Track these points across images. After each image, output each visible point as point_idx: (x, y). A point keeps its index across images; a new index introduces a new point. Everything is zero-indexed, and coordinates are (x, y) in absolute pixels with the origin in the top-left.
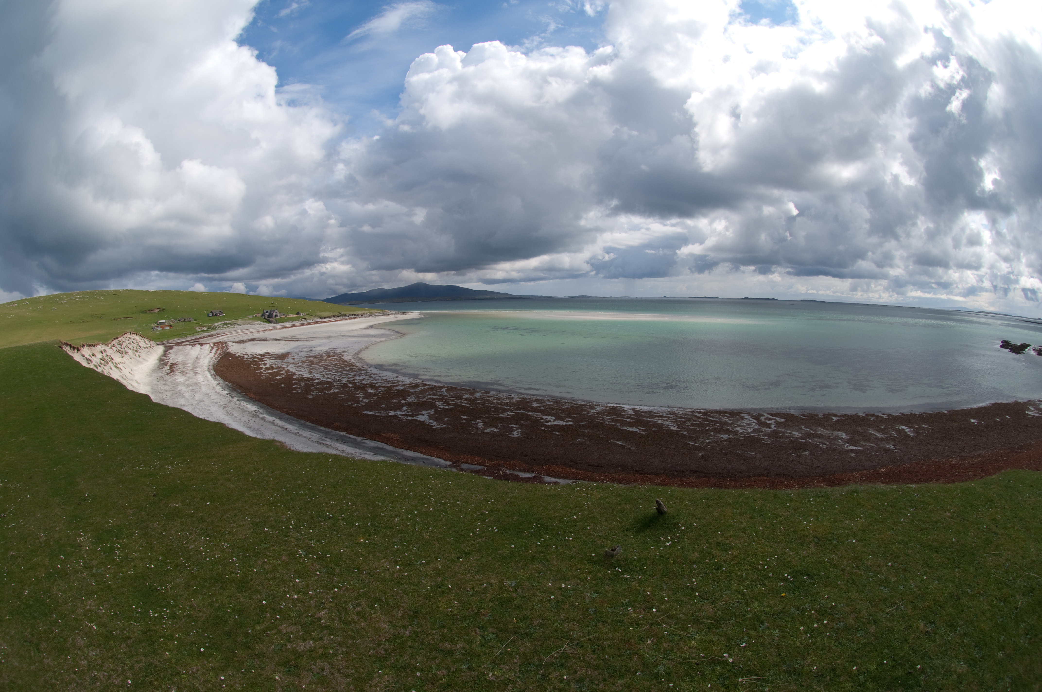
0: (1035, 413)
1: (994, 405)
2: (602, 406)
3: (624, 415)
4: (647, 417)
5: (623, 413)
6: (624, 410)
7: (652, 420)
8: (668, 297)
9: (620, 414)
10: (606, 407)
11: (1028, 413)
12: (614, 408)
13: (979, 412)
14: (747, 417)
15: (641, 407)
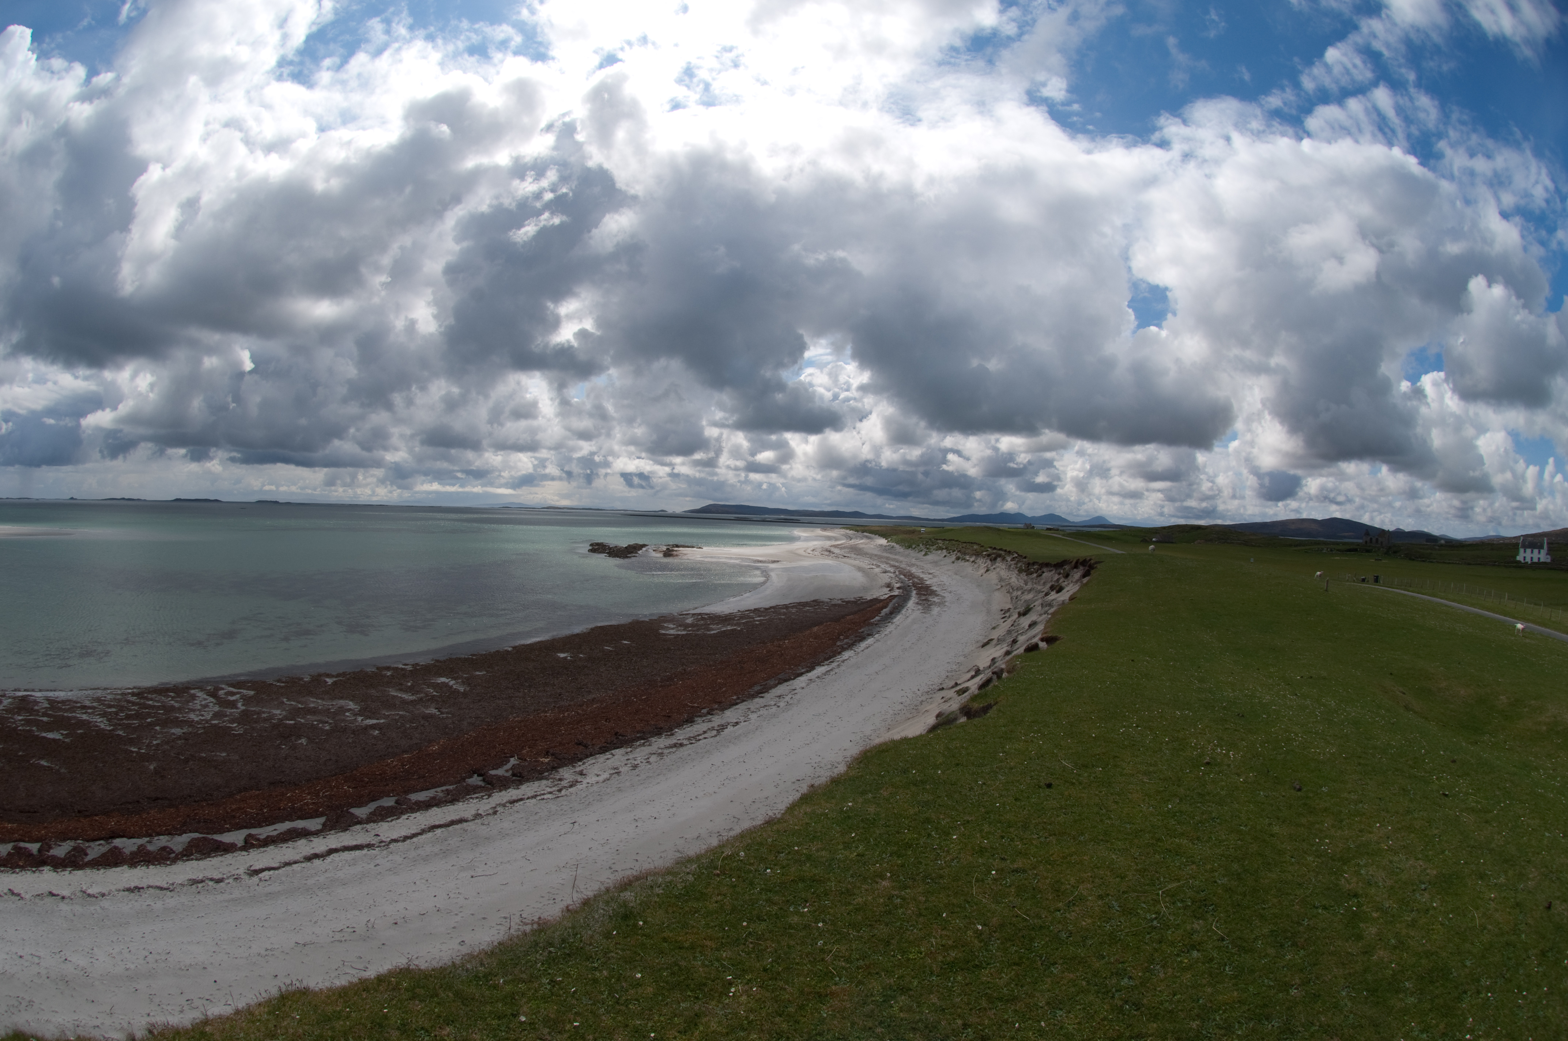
0: (679, 630)
1: (592, 629)
2: (9, 697)
3: (38, 711)
4: (66, 711)
5: (36, 708)
6: (36, 703)
7: (74, 714)
8: (76, 499)
9: (32, 709)
10: (14, 698)
11: (663, 632)
12: (24, 699)
13: (567, 642)
14: (200, 694)
15: (57, 694)
